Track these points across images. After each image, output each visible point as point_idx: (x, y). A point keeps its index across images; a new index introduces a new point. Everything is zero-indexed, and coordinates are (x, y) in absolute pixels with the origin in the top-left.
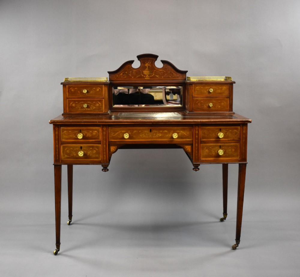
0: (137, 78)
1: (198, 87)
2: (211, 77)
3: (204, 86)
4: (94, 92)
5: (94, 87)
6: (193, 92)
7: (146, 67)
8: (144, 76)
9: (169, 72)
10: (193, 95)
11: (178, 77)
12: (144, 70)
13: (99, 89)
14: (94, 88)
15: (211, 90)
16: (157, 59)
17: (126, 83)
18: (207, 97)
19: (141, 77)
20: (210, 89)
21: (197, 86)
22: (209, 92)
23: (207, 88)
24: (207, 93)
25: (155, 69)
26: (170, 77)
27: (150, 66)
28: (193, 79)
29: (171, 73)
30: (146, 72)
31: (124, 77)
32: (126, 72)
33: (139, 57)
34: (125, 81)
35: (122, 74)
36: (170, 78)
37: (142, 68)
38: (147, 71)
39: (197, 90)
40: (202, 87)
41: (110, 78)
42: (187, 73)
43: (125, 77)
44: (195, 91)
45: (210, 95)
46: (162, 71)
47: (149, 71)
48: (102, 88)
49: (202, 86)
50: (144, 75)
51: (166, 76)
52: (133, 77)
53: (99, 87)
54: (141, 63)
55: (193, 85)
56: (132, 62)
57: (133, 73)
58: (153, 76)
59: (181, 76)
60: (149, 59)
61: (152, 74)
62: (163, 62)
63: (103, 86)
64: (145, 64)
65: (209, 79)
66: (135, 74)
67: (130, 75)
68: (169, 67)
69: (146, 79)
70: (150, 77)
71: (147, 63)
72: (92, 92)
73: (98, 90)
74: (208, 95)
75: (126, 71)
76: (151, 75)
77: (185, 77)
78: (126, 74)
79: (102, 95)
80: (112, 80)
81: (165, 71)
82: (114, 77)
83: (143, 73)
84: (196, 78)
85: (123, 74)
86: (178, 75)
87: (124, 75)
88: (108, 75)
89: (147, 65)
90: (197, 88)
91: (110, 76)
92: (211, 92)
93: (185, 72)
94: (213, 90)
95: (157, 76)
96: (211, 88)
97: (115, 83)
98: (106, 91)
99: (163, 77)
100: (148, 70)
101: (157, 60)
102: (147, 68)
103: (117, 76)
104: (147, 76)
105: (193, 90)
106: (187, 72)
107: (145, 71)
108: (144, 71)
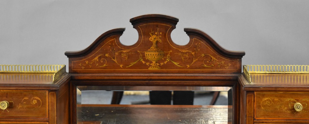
0: (131, 67)
1: (266, 99)
2: (299, 66)
3: (281, 97)
4: (25, 106)
5: (25, 96)
6: (255, 109)
7: (151, 44)
8: (148, 64)
9: (203, 55)
10: (255, 116)
11: (222, 67)
12: (147, 50)
13: (38, 101)
14: (26, 98)
15: (299, 107)
16: (177, 26)
17: (106, 78)
18: (289, 121)
19: (140, 65)
20: (295, 102)
21: (264, 96)
22: (293, 110)
23: (289, 99)
24: (289, 112)
25: (170, 48)
26: (205, 66)
27: (160, 41)
28: (258, 70)
29: (206, 56)
30: (151, 55)
31: (102, 64)
32: (107, 55)
33: (135, 22)
34: (104, 73)
35: (96, 58)
36: (204, 68)
37: (143, 45)
38: (152, 53)
39: (264, 106)
40: (276, 99)
41: (70, 68)
42: (244, 59)
43: (105, 65)
44: (259, 107)
45: (296, 117)
46: (186, 53)
47: (157, 53)
48: (43, 97)
49: (276, 96)
50: (147, 61)
51: (195, 62)
52: (121, 66)
53: (37, 95)
54: (140, 35)
55: (255, 93)
56: (119, 32)
57: (123, 55)
58: (166, 62)
59: (230, 64)
60: (157, 26)
61: (165, 60)
62: (190, 32)
63: (47, 92)
64: (150, 36)
65: (294, 70)
66: (127, 58)
67: (115, 60)
68: (203, 43)
69: (150, 69)
70: (159, 66)
71: (152, 34)
72: (20, 106)
73: (35, 102)
74: (292, 118)
75: (107, 53)
76: (163, 61)
77: (238, 65)
78: (106, 57)
79: (45, 115)
80: (75, 72)
81: (193, 53)
82: (80, 64)
83: (144, 56)
84: (263, 67)
85: (100, 58)
86: (223, 62)
87: (102, 62)
88: (66, 61)
89: (153, 38)
90: (265, 101)
91: (70, 62)
92: (297, 110)
93: (239, 56)
94: (304, 105)
95: (175, 63)
96: (298, 101)
97: (82, 78)
98: (52, 106)
99: (188, 66)
100: (155, 51)
101: (175, 28)
102: (154, 45)
103: (87, 62)
104: (154, 62)
105: (255, 106)
106: (243, 54)
107: (150, 53)
108: (146, 53)
